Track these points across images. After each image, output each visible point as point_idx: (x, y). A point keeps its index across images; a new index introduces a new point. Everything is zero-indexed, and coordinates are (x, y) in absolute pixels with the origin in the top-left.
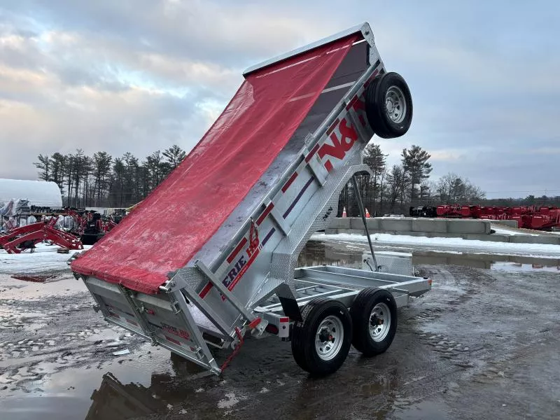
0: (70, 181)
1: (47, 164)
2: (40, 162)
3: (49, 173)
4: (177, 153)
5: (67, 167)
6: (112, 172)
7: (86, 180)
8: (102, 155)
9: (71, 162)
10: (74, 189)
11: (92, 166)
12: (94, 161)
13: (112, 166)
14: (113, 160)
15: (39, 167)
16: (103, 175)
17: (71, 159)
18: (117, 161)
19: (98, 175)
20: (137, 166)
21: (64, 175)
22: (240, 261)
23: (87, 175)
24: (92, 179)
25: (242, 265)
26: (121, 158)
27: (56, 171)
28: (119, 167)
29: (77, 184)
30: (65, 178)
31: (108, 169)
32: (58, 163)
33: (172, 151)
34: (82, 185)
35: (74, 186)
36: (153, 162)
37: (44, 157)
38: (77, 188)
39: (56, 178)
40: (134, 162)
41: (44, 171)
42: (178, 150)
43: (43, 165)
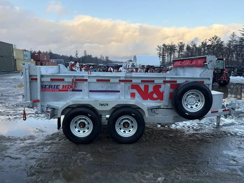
0: (168, 55)
1: (160, 49)
2: (158, 48)
3: (161, 52)
4: (216, 39)
5: (168, 49)
6: (185, 50)
7: (174, 54)
8: (181, 43)
9: (169, 47)
10: (169, 58)
11: (177, 48)
12: (178, 46)
13: (185, 48)
14: (186, 45)
15: (158, 50)
16: (181, 52)
17: (169, 46)
18: (188, 45)
19: (179, 52)
20: (196, 47)
21: (166, 53)
22: (57, 86)
23: (174, 52)
24: (176, 54)
25: (57, 88)
26: (189, 44)
27: (163, 51)
28: (188, 48)
29: (171, 56)
30: (166, 54)
31: (183, 49)
32: (164, 48)
33: (213, 38)
34: (172, 56)
35: (170, 57)
36: (204, 45)
37: (159, 46)
38: (171, 58)
39: (163, 54)
40: (195, 45)
41: (159, 51)
42: (217, 38)
43: (159, 49)
